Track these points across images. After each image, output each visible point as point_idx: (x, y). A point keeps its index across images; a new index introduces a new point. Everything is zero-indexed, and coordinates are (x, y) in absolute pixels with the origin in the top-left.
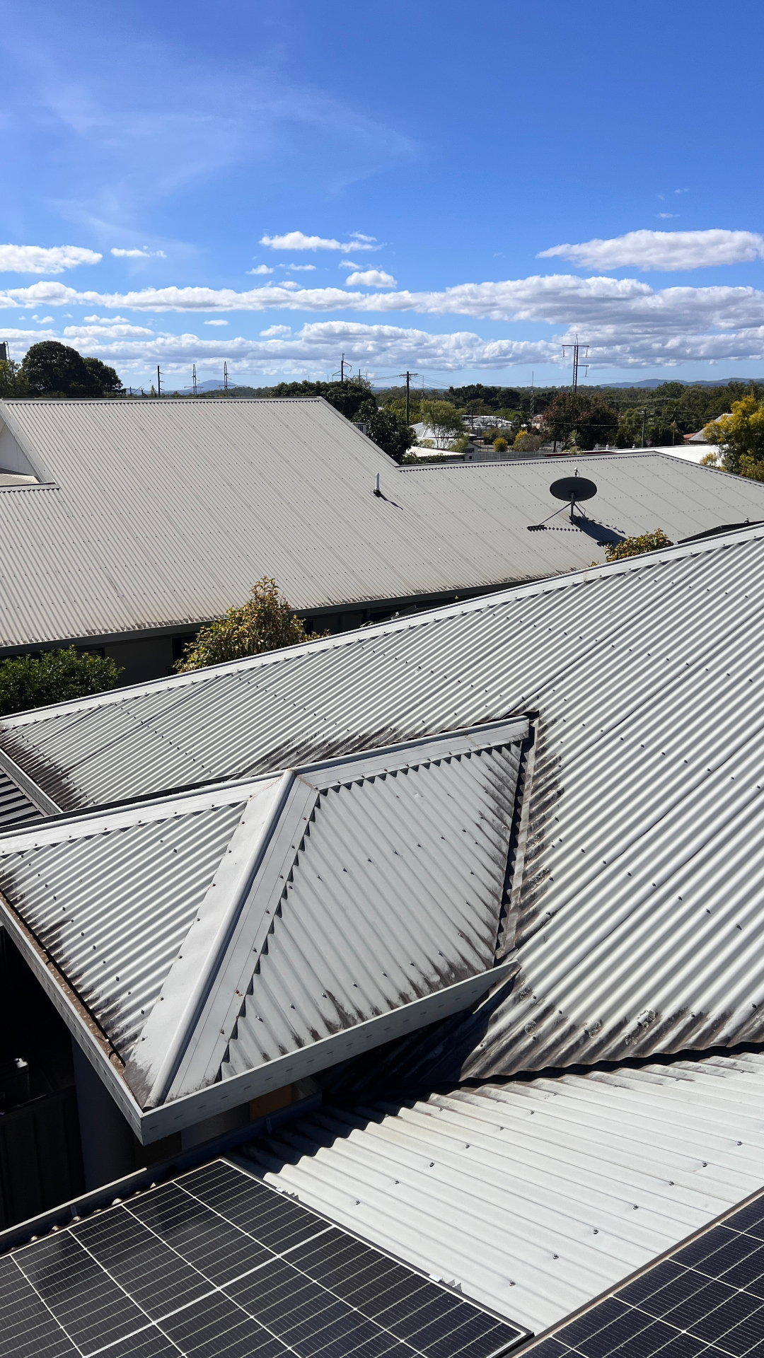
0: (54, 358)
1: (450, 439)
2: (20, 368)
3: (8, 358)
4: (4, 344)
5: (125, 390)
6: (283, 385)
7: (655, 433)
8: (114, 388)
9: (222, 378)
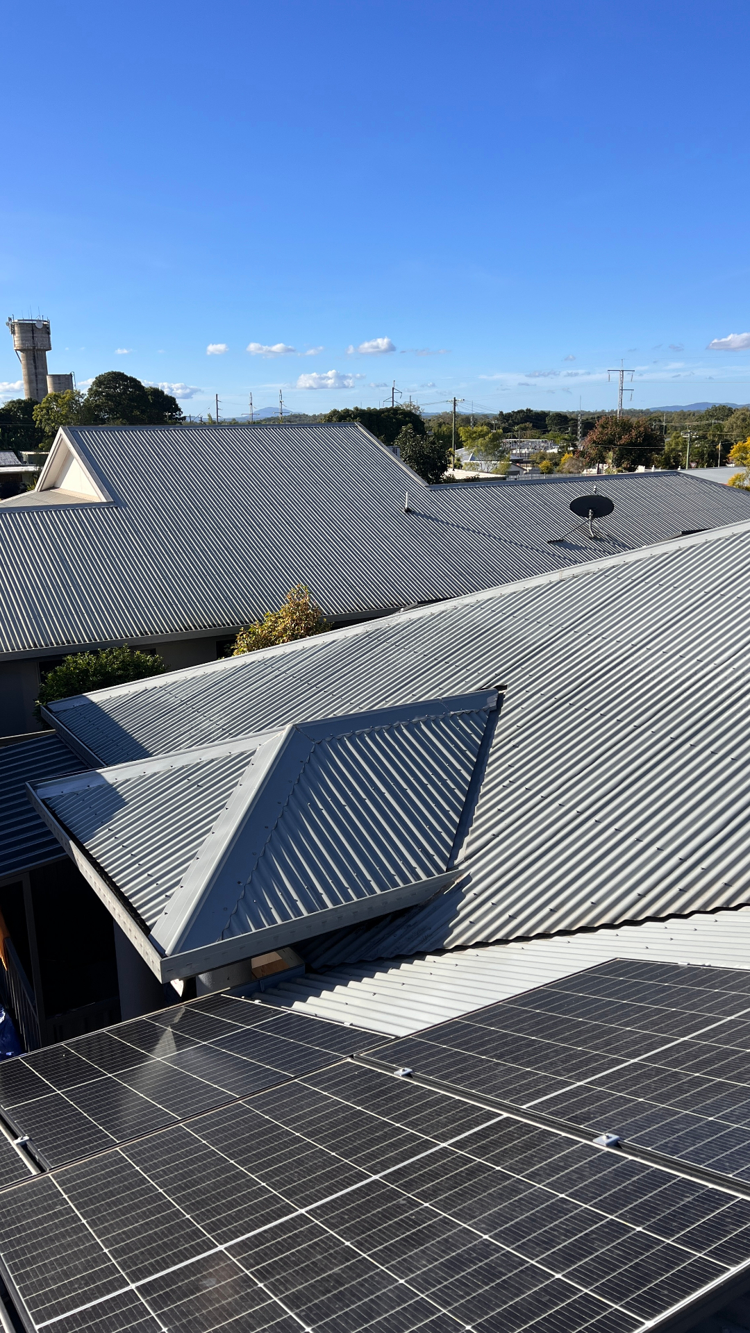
0: (117, 388)
1: (493, 462)
2: (86, 397)
3: (74, 388)
4: (71, 375)
5: (185, 418)
6: (335, 412)
7: (701, 455)
8: (174, 416)
9: (278, 405)
